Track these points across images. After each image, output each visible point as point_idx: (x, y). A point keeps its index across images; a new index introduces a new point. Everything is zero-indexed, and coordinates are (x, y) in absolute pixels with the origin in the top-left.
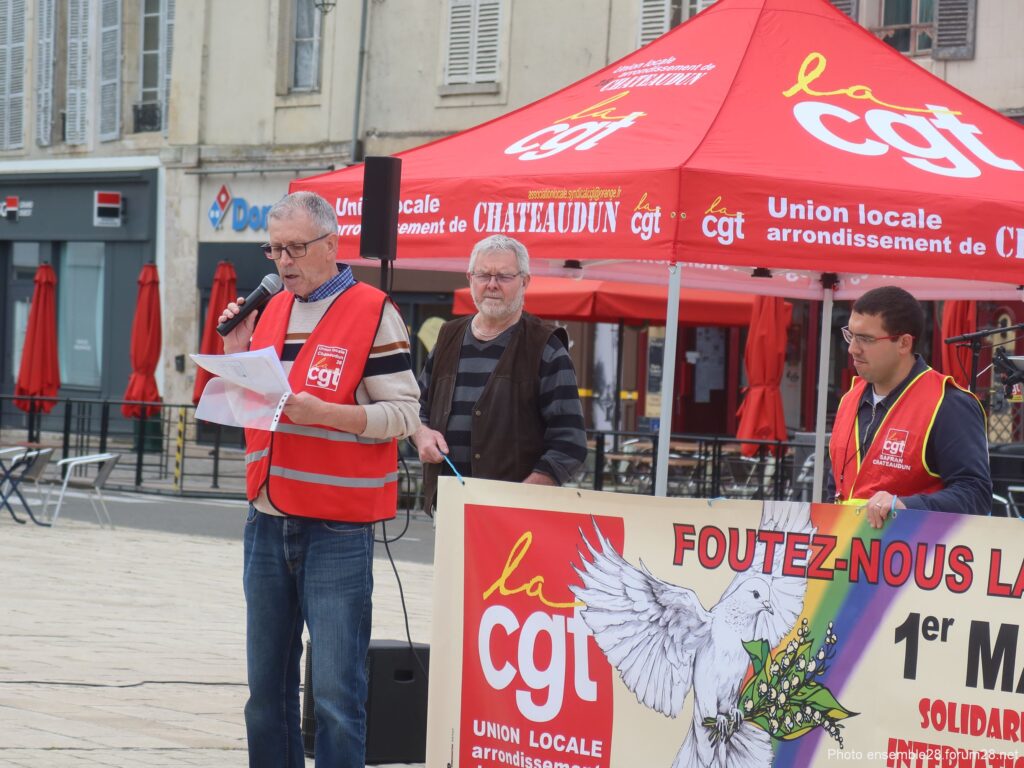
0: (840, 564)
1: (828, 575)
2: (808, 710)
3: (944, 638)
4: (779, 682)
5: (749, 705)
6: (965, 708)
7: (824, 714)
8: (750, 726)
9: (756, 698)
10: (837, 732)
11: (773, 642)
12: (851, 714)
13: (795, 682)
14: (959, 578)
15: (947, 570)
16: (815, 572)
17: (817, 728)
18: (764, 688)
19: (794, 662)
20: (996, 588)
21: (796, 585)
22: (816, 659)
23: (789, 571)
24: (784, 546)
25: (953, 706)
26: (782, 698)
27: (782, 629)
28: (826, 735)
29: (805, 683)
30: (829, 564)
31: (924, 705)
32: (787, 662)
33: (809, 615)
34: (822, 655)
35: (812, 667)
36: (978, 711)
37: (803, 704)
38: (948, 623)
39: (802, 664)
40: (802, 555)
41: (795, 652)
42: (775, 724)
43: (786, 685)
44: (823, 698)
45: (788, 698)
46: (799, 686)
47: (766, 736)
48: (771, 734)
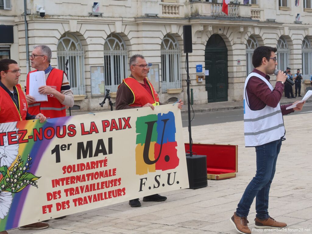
0: (30, 137)
1: (27, 141)
2: (25, 181)
3: (69, 149)
4: (14, 176)
5: (3, 186)
6: (78, 165)
7: (30, 180)
8: (4, 192)
9: (5, 183)
10: (35, 184)
11: (8, 165)
12: (39, 178)
13: (19, 174)
14: (72, 133)
15: (68, 132)
16: (21, 141)
17: (28, 186)
18: (8, 180)
19: (18, 169)
20: (84, 133)
21: (15, 147)
22: (26, 166)
23: (10, 143)
24: (7, 137)
25: (74, 166)
26: (15, 180)
27: (11, 161)
28: (32, 186)
29: (23, 173)
30: (26, 137)
31: (64, 168)
32: (15, 170)
33: (21, 154)
34: (27, 164)
35: (25, 168)
36: (82, 165)
37: (24, 179)
38: (69, 145)
39: (21, 169)
40: (15, 137)
41: (17, 166)
42: (14, 189)
43: (16, 176)
44: (30, 176)
45: (18, 180)
46: (21, 175)
47: (10, 193)
48: (12, 192)
